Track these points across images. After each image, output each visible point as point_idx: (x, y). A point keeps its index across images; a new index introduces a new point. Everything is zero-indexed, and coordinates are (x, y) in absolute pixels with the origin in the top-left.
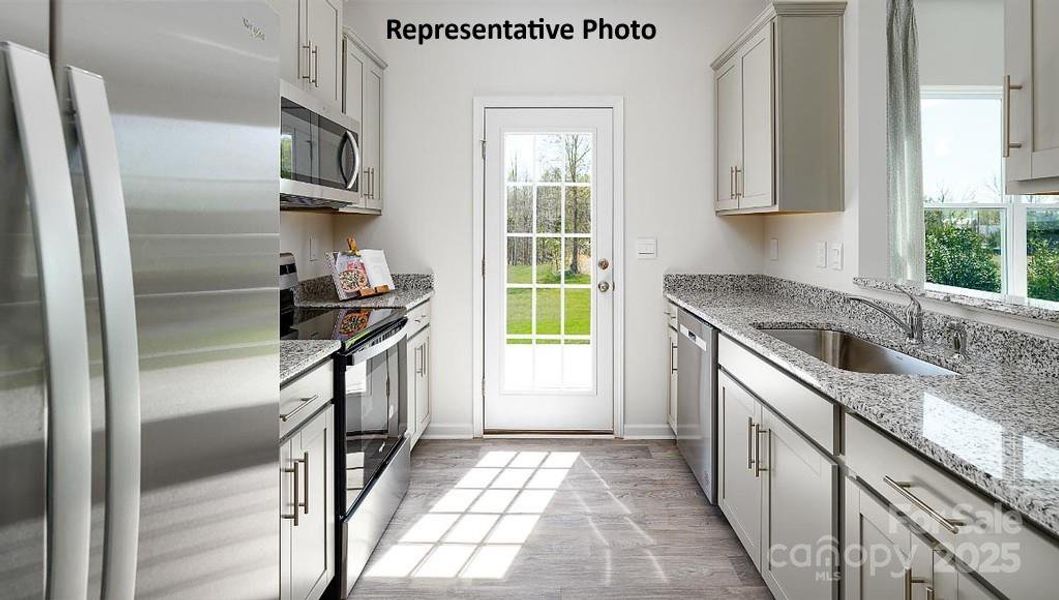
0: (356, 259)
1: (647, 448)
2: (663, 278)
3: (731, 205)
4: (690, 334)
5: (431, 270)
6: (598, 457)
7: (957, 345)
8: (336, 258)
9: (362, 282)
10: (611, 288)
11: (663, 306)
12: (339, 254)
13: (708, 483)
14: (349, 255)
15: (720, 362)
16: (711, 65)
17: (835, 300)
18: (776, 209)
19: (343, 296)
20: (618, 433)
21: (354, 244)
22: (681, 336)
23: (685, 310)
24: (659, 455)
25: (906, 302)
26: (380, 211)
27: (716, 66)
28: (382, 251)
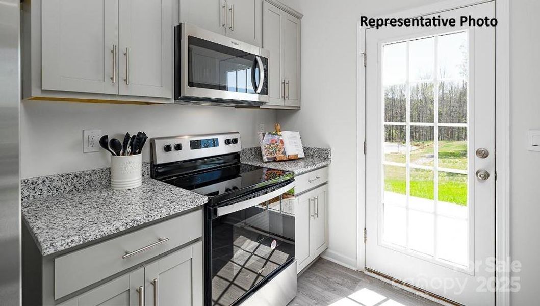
0: (277, 137)
5: (329, 146)
8: (264, 136)
9: (279, 151)
10: (492, 177)
12: (267, 133)
14: (274, 134)
19: (265, 160)
21: (279, 127)
26: (299, 107)
28: (298, 132)
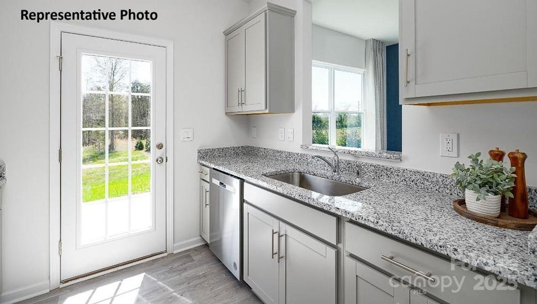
1: (189, 255)
2: (197, 152)
3: (238, 109)
4: (221, 184)
6: (158, 273)
7: (358, 173)
10: (165, 160)
11: (197, 167)
13: (236, 269)
15: (245, 198)
16: (223, 32)
17: (290, 156)
18: (267, 111)
20: (169, 251)
22: (212, 185)
23: (214, 169)
24: (197, 258)
25: (332, 156)
27: (227, 33)
